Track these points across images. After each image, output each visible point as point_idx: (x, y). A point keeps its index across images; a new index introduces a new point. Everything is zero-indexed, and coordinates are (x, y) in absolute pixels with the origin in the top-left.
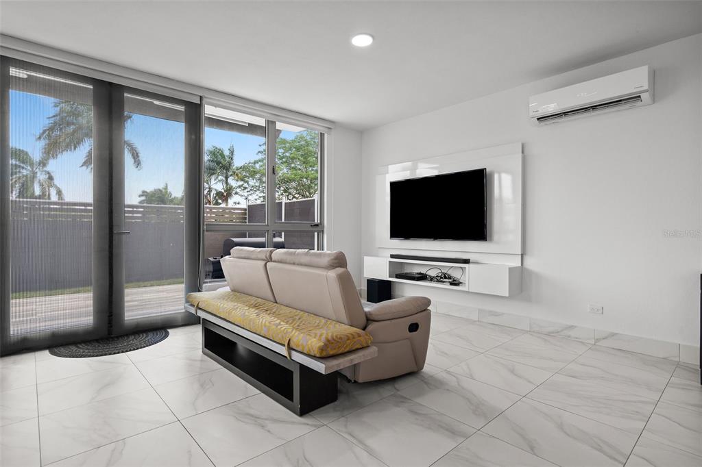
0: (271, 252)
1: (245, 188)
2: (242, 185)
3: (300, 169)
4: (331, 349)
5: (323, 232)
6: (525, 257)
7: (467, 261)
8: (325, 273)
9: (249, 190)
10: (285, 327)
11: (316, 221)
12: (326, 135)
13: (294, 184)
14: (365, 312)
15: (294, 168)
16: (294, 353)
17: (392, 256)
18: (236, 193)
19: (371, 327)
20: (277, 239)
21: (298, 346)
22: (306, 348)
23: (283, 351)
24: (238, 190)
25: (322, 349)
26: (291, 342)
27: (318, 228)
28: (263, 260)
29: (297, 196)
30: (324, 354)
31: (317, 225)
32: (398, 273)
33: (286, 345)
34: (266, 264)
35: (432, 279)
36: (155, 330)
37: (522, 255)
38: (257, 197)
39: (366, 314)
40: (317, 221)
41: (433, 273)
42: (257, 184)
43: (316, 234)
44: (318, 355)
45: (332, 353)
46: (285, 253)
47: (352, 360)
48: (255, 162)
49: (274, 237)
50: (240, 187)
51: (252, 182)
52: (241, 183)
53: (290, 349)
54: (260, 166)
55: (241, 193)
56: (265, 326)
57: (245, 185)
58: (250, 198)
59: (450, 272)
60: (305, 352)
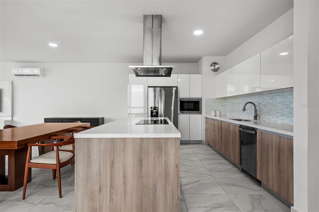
37: (12, 116)
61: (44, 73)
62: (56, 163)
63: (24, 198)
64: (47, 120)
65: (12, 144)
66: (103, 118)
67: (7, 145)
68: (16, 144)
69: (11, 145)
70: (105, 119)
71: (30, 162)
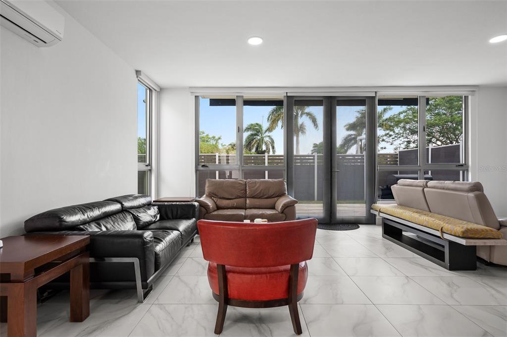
0: (427, 182)
1: (391, 136)
2: (388, 134)
3: (445, 114)
4: (470, 234)
5: (467, 170)
8: (467, 194)
9: (393, 137)
10: (437, 221)
11: (461, 163)
12: (470, 97)
13: (437, 128)
14: (499, 221)
15: (438, 114)
16: (445, 235)
18: (383, 140)
19: (503, 230)
20: (426, 176)
21: (448, 231)
22: (454, 231)
23: (438, 234)
24: (385, 138)
25: (463, 232)
26: (443, 229)
27: (463, 168)
28: (421, 187)
29: (441, 138)
30: (465, 235)
31: (462, 165)
33: (440, 230)
34: (423, 189)
36: (352, 224)
38: (401, 142)
39: (499, 222)
40: (462, 161)
42: (401, 132)
43: (461, 172)
44: (461, 236)
45: (470, 236)
46: (437, 183)
47: (485, 243)
48: (400, 113)
49: (425, 174)
50: (386, 135)
51: (397, 130)
53: (442, 232)
54: (405, 116)
55: (387, 140)
56: (425, 220)
57: (391, 133)
58: (395, 143)
60: (452, 234)
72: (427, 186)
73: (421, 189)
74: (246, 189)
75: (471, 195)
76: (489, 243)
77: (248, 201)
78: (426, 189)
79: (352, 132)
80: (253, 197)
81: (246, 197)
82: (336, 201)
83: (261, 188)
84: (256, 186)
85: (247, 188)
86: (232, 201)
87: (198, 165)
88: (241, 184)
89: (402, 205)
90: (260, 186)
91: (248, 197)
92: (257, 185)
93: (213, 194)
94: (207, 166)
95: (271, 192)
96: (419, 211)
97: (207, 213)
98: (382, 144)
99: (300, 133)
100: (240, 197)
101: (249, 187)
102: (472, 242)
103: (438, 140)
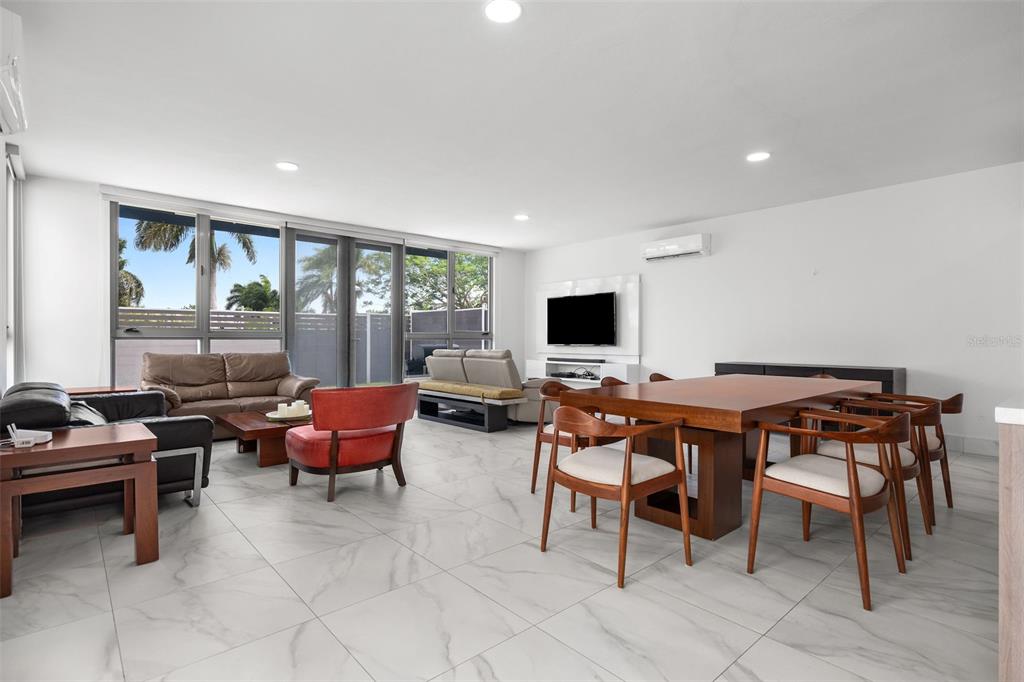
0: (465, 352)
4: (505, 396)
5: (492, 339)
6: (642, 358)
7: (602, 361)
8: (500, 362)
10: (478, 389)
11: (484, 331)
12: (494, 259)
14: (523, 383)
16: (485, 400)
17: (549, 359)
18: (369, 290)
19: (526, 390)
21: (487, 396)
22: (492, 395)
23: (480, 400)
24: (371, 286)
25: (499, 396)
26: (484, 395)
27: (487, 337)
28: (460, 357)
31: (487, 334)
32: (554, 372)
33: (481, 397)
34: (462, 359)
35: (579, 376)
37: (640, 356)
41: (580, 372)
45: (504, 398)
47: (513, 402)
52: (374, 277)
53: (484, 397)
56: (467, 389)
59: (592, 371)
61: (711, 245)
62: (847, 495)
63: (751, 570)
64: (722, 369)
65: (729, 419)
66: (904, 369)
67: (716, 419)
68: (738, 420)
69: (724, 420)
70: (908, 373)
71: (766, 476)
72: (465, 356)
73: (459, 359)
74: (225, 370)
75: (504, 361)
76: (516, 401)
77: (230, 386)
78: (464, 359)
79: (315, 272)
80: (240, 381)
81: (225, 381)
82: (355, 381)
83: (251, 366)
84: (240, 364)
85: (227, 366)
86: (202, 388)
87: (118, 328)
88: (215, 360)
89: (436, 379)
90: (248, 364)
91: (229, 381)
92: (244, 363)
93: (163, 378)
94: (137, 331)
95: (268, 372)
96: (457, 381)
97: (173, 407)
98: (366, 297)
99: (218, 265)
100: (216, 382)
101: (230, 365)
102: (506, 402)
103: (443, 295)
